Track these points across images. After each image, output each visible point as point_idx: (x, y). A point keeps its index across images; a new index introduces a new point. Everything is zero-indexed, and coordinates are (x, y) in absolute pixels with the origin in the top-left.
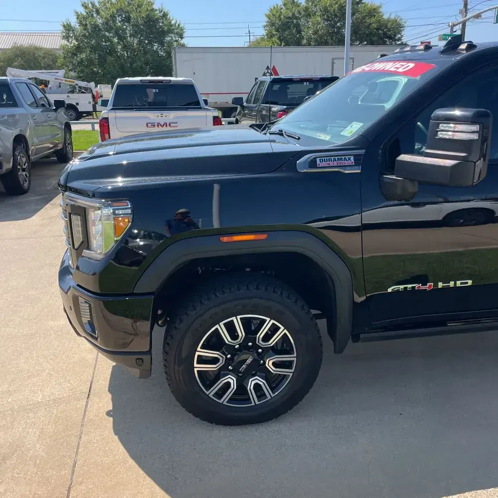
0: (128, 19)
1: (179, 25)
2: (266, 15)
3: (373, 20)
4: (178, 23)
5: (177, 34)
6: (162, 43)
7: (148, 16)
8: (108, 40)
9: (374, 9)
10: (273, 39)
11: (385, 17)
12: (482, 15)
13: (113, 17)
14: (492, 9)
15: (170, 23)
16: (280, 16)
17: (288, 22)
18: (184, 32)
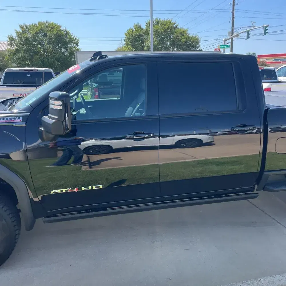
0: (45, 35)
1: (76, 38)
2: (125, 34)
3: (183, 37)
4: (75, 37)
5: (75, 43)
6: (66, 48)
7: (57, 33)
8: (34, 46)
9: (184, 32)
10: (129, 47)
11: (190, 36)
12: (240, 35)
13: (37, 33)
14: (244, 32)
15: (71, 37)
16: (132, 34)
17: (137, 38)
18: (78, 43)
